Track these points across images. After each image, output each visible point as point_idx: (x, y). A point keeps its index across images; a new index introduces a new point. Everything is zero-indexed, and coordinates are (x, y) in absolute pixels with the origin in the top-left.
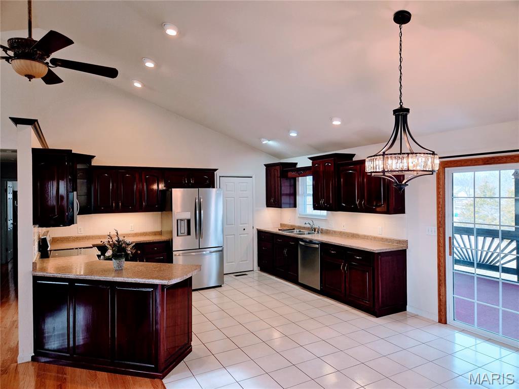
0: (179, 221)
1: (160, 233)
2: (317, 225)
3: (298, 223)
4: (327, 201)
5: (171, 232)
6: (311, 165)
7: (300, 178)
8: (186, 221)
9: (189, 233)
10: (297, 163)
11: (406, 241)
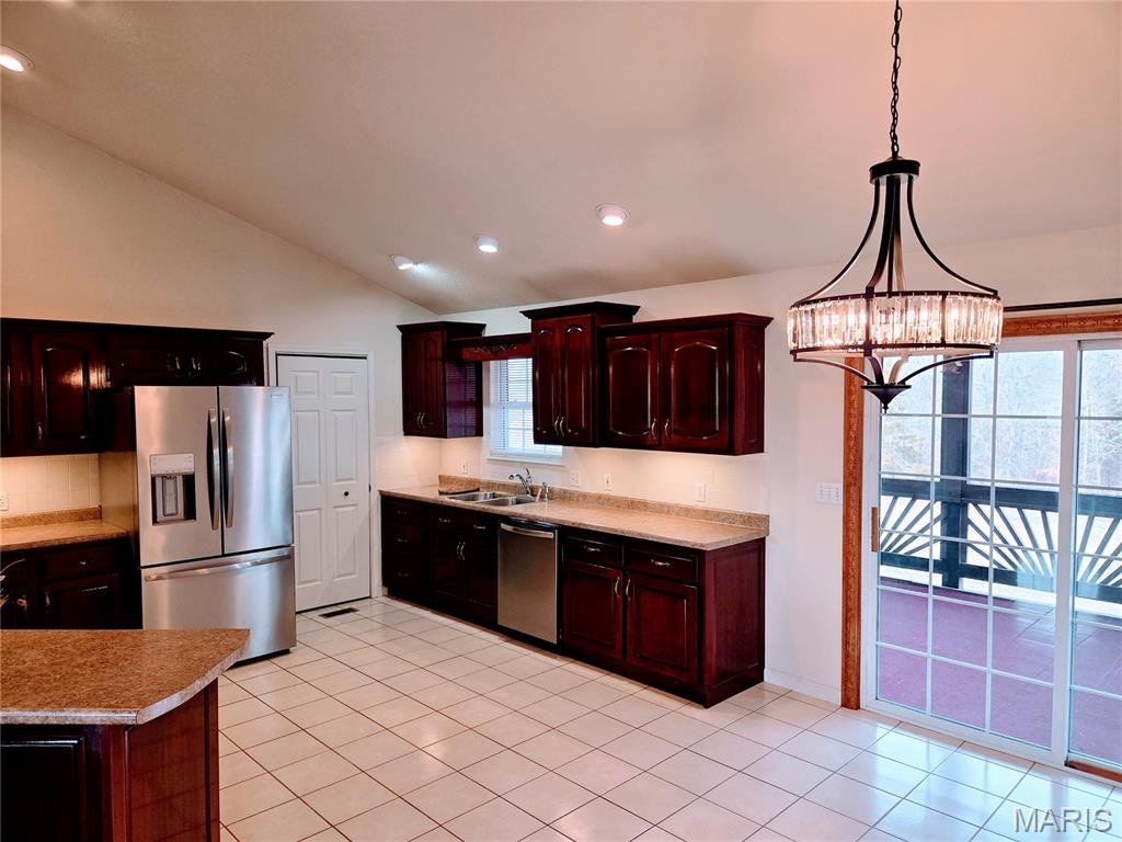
0: (159, 482)
1: (97, 514)
2: (537, 480)
3: (486, 474)
4: (573, 421)
5: (134, 510)
6: (530, 331)
8: (180, 480)
9: (190, 513)
10: (484, 326)
11: (765, 519)
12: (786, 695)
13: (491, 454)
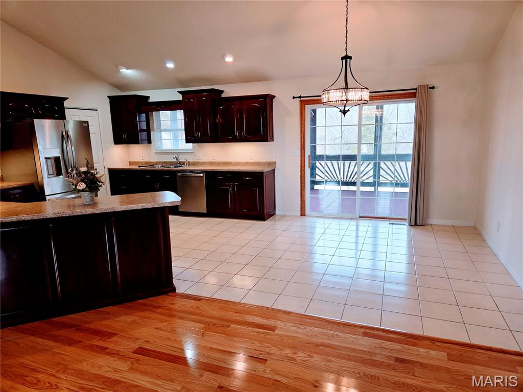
2: (182, 159)
4: (205, 134)
6: (180, 99)
7: (154, 112)
10: (149, 97)
11: (275, 163)
12: (284, 216)
13: (157, 151)
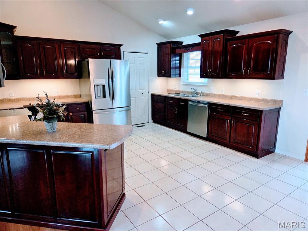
0: (96, 86)
1: (80, 96)
2: (199, 90)
3: (182, 88)
5: (90, 95)
6: (201, 42)
7: (185, 53)
8: (101, 86)
9: (104, 96)
10: (183, 42)
11: (282, 101)
12: (284, 157)
13: (184, 83)
